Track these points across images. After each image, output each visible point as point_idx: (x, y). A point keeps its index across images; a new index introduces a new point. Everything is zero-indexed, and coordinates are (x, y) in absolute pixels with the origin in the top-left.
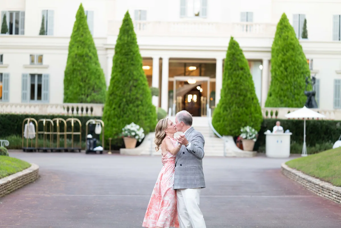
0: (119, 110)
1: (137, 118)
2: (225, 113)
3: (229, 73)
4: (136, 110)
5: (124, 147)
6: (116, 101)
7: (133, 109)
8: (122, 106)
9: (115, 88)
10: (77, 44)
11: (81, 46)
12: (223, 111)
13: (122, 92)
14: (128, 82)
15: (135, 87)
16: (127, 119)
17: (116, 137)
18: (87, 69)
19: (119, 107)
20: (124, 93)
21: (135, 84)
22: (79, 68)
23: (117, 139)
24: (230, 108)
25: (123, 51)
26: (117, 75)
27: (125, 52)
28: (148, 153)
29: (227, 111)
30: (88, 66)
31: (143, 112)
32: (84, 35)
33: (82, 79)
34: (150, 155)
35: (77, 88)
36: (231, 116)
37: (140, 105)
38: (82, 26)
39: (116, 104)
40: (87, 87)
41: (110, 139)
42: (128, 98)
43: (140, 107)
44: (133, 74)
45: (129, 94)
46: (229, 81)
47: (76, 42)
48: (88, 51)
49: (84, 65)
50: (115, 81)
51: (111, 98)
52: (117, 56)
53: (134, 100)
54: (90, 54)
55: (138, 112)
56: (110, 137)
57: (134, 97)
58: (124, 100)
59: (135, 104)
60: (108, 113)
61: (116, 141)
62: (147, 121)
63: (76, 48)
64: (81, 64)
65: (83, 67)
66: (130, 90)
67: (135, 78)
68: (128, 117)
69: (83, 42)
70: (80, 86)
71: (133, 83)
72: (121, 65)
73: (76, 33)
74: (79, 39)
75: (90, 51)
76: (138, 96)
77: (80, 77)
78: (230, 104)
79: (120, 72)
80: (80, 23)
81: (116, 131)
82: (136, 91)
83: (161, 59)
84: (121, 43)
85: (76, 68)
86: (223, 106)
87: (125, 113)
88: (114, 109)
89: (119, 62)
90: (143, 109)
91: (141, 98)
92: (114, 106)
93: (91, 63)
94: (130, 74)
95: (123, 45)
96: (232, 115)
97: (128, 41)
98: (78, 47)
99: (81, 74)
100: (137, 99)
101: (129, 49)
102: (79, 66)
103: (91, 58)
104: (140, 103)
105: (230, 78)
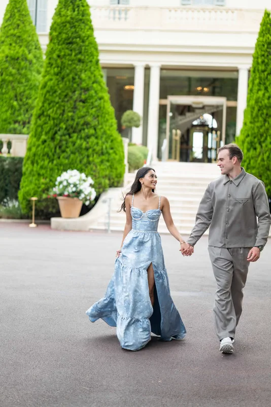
0: (52, 145)
1: (85, 160)
2: (252, 153)
3: (260, 78)
4: (84, 145)
5: (58, 214)
6: (47, 128)
7: (78, 142)
8: (58, 137)
9: (46, 105)
10: (8, 40)
11: (16, 43)
12: (248, 150)
13: (59, 112)
14: (70, 94)
15: (84, 102)
16: (66, 161)
17: (44, 196)
18: (23, 80)
19: (53, 139)
20: (63, 114)
21: (83, 97)
22: (11, 78)
23: (46, 200)
24: (260, 143)
25: (64, 36)
26: (51, 80)
27: (68, 38)
28: (103, 228)
29: (255, 149)
30: (25, 76)
31: (98, 148)
32: (22, 25)
33: (16, 96)
34: (106, 231)
35: (7, 111)
36: (263, 160)
37: (93, 135)
38: (19, 11)
39: (47, 133)
40: (23, 108)
41: (34, 198)
42: (70, 122)
43: (93, 139)
44: (80, 78)
45: (70, 114)
46: (261, 93)
47: (7, 37)
48: (27, 52)
49: (20, 74)
50: (48, 92)
51: (39, 122)
52: (52, 45)
53: (80, 127)
54: (30, 56)
55: (87, 149)
56: (34, 195)
57: (82, 121)
58: (63, 126)
59: (83, 134)
60: (34, 149)
61: (44, 204)
62: (102, 167)
63: (8, 47)
64: (14, 71)
65: (18, 77)
66: (75, 108)
67: (84, 85)
68: (68, 158)
69: (19, 37)
70: (12, 107)
71: (81, 94)
72: (59, 61)
73: (9, 23)
74: (12, 31)
75: (30, 52)
76: (89, 119)
77: (12, 94)
78: (262, 135)
79: (57, 74)
80: (14, 7)
81: (46, 184)
82: (85, 110)
83: (147, 69)
84: (59, 21)
85: (7, 77)
86: (248, 139)
87: (64, 151)
88: (44, 142)
89: (55, 56)
90: (97, 144)
91: (94, 123)
92: (43, 137)
93: (30, 70)
94: (74, 79)
95: (63, 24)
96: (265, 157)
97: (72, 18)
98: (11, 44)
99: (14, 88)
100: (87, 124)
101: (76, 32)
102: (11, 75)
103: (31, 62)
104: (92, 131)
105: (262, 87)
